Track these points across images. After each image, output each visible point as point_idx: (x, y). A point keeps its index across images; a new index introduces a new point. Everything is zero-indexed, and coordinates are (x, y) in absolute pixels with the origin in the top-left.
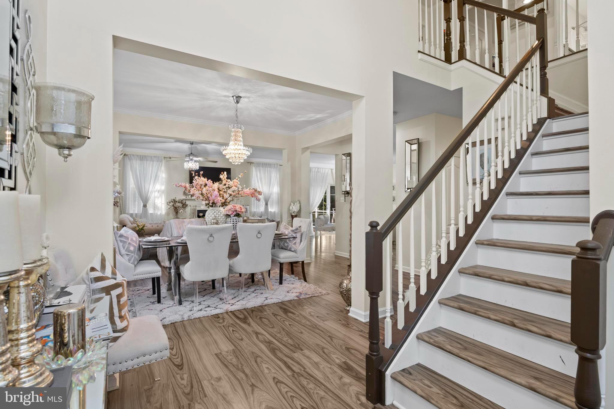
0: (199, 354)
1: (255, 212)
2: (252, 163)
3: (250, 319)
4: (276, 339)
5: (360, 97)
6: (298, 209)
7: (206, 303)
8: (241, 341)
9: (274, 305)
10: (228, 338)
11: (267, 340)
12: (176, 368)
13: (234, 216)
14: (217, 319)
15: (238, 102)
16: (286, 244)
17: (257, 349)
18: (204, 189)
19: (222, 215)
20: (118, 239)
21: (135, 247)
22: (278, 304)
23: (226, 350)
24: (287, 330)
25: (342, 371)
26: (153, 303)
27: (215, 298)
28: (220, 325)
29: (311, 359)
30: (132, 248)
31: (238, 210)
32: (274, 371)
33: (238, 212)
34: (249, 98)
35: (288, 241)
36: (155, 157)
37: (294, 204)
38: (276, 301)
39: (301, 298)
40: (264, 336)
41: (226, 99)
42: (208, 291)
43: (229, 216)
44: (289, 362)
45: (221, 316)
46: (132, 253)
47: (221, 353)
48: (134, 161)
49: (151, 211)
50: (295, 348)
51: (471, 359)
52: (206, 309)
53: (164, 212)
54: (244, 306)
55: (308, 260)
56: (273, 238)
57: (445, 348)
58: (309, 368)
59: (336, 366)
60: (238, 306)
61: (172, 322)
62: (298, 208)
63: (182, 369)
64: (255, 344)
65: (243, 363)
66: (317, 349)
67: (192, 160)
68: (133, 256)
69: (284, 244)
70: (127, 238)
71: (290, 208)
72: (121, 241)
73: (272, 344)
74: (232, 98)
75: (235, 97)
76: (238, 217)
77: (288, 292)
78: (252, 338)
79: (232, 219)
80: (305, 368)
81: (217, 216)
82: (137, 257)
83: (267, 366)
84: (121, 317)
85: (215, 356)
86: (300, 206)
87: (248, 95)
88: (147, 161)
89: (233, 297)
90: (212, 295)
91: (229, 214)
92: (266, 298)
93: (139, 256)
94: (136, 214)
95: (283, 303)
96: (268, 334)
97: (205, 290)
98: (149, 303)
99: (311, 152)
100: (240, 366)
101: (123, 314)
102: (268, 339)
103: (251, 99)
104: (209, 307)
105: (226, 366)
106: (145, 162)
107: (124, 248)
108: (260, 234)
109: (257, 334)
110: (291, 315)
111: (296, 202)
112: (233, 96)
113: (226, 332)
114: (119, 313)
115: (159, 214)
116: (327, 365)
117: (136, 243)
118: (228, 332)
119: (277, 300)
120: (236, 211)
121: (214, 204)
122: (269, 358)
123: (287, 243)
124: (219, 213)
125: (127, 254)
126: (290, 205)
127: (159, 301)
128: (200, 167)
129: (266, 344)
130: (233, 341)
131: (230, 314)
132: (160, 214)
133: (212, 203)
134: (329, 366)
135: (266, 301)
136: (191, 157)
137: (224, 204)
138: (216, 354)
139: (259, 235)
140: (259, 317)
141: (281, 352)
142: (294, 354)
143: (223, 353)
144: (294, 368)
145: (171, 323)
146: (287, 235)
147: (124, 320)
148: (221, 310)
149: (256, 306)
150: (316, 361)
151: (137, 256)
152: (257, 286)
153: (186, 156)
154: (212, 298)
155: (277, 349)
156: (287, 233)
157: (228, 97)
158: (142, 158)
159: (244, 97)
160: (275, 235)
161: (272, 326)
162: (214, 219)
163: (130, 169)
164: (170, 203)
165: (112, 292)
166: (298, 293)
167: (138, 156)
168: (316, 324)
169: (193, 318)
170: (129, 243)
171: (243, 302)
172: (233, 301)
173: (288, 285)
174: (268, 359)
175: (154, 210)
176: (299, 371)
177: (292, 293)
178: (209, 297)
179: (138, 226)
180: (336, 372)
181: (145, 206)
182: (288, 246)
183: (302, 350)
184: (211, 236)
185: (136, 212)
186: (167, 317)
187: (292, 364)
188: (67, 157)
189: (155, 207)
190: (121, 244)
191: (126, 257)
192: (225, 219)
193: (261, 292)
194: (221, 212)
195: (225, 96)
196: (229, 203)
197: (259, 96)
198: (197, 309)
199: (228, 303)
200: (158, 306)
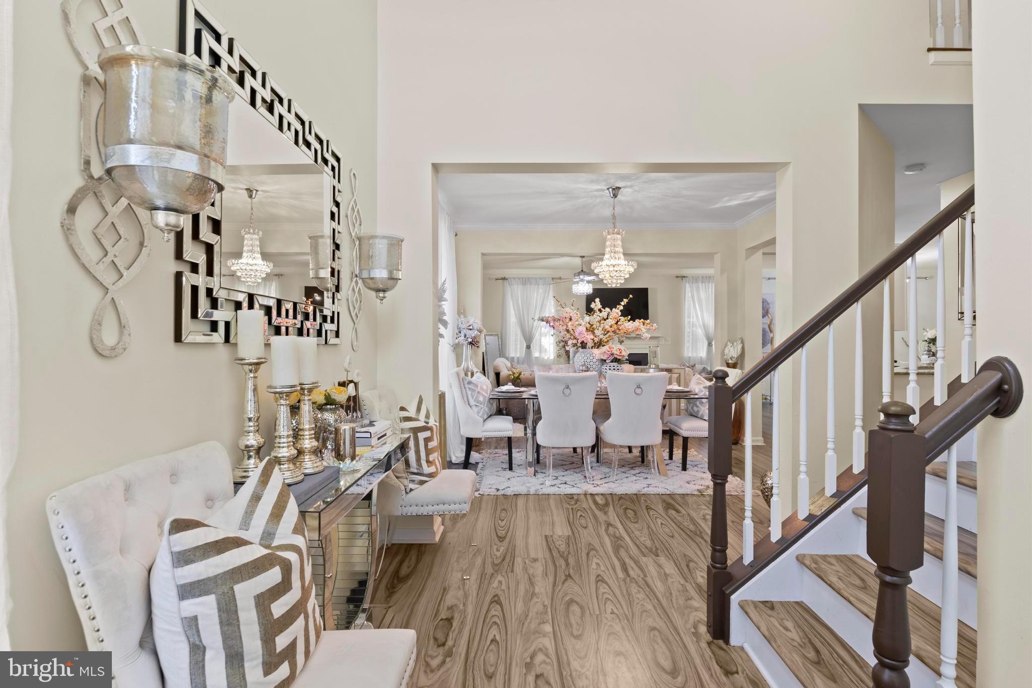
0: (527, 531)
1: (690, 357)
2: (684, 277)
3: (611, 507)
4: (630, 536)
5: (785, 165)
6: (739, 353)
7: (565, 479)
8: (583, 529)
9: (657, 496)
10: (569, 522)
11: (618, 535)
12: (496, 539)
13: (612, 362)
14: (569, 500)
15: (615, 196)
16: (696, 409)
17: (599, 542)
18: (570, 324)
19: (594, 360)
20: (467, 386)
21: (485, 397)
22: (662, 496)
23: (560, 533)
24: (654, 529)
25: (698, 591)
26: (504, 469)
27: (579, 475)
28: (569, 507)
29: (663, 569)
30: (481, 399)
31: (615, 352)
32: (603, 568)
33: (616, 356)
34: (631, 187)
35: (698, 403)
36: (541, 279)
37: (733, 344)
38: (661, 491)
39: (706, 494)
40: (616, 530)
41: (601, 193)
42: (574, 466)
43: (605, 360)
44: (629, 564)
45: (575, 497)
46: (481, 404)
47: (552, 536)
48: (515, 287)
49: (536, 354)
50: (650, 551)
51: (854, 600)
52: (560, 486)
53: (552, 357)
54: (611, 490)
55: (758, 440)
56: (664, 397)
57: (825, 579)
58: (652, 578)
59: (694, 585)
60: (604, 488)
61: (516, 493)
62: (739, 350)
63: (502, 541)
64: (599, 536)
65: (571, 551)
66: (679, 559)
67: (582, 280)
68: (482, 408)
69: (692, 408)
70: (476, 386)
71: (725, 352)
72: (469, 388)
73: (621, 540)
74: (607, 191)
75: (611, 190)
76: (619, 364)
77: (688, 483)
78: (599, 528)
79: (608, 366)
80: (645, 576)
81: (588, 361)
82: (487, 410)
83: (598, 561)
84: (428, 461)
85: (544, 537)
86: (743, 348)
87: (629, 184)
88: (531, 284)
89: (603, 476)
90: (577, 470)
91: (604, 358)
92: (649, 485)
93: (490, 409)
94: (518, 358)
95: (673, 496)
96: (624, 528)
97: (573, 463)
98: (501, 469)
99: (764, 254)
100: (565, 554)
101: (431, 459)
102: (620, 534)
103: (637, 188)
104: (565, 483)
105: (550, 550)
106: (529, 286)
107: (473, 397)
108: (640, 389)
109: (609, 525)
110: (673, 512)
111: (736, 341)
112: (608, 189)
113: (571, 516)
114: (426, 458)
115: (546, 358)
116: (680, 579)
117: (487, 393)
118: (573, 516)
119: (665, 490)
120: (612, 354)
121: (584, 345)
122: (606, 554)
123: (697, 406)
124: (591, 358)
125: (476, 405)
126: (726, 345)
127: (511, 468)
128: (594, 290)
129: (612, 539)
130: (573, 527)
131: (589, 497)
132: (548, 358)
133: (581, 343)
134: (683, 582)
135: (646, 489)
136: (582, 277)
137: (599, 344)
138: (546, 536)
139: (638, 391)
140: (624, 507)
141: (627, 551)
142: (643, 558)
143: (555, 536)
144: (631, 573)
145: (515, 495)
146: (696, 394)
147: (432, 465)
148: (579, 490)
149: (629, 493)
150: (667, 572)
151: (485, 409)
152: (645, 468)
153: (575, 276)
154: (575, 474)
155: (623, 547)
156: (697, 391)
157: (603, 190)
158: (525, 281)
159: (625, 187)
160: (667, 392)
161: (636, 520)
162: (582, 366)
163: (510, 299)
164: (560, 342)
165: (419, 434)
166: (704, 486)
167: (519, 278)
168: (702, 530)
169: (540, 493)
170: (478, 392)
171: (612, 485)
172: (599, 482)
173: (695, 473)
174: (604, 554)
175: (540, 352)
176: (636, 577)
177: (695, 484)
178: (572, 472)
179: (514, 373)
180: (687, 591)
181: (528, 347)
182: (698, 412)
183: (658, 556)
184: (568, 387)
185: (518, 356)
186: (511, 486)
187: (632, 568)
188: (382, 300)
189: (541, 349)
190: (469, 393)
191: (474, 408)
192: (599, 366)
193: (646, 476)
194: (594, 355)
195: (598, 190)
196: (606, 342)
197: (645, 182)
198: (550, 484)
199: (592, 483)
200: (508, 473)
